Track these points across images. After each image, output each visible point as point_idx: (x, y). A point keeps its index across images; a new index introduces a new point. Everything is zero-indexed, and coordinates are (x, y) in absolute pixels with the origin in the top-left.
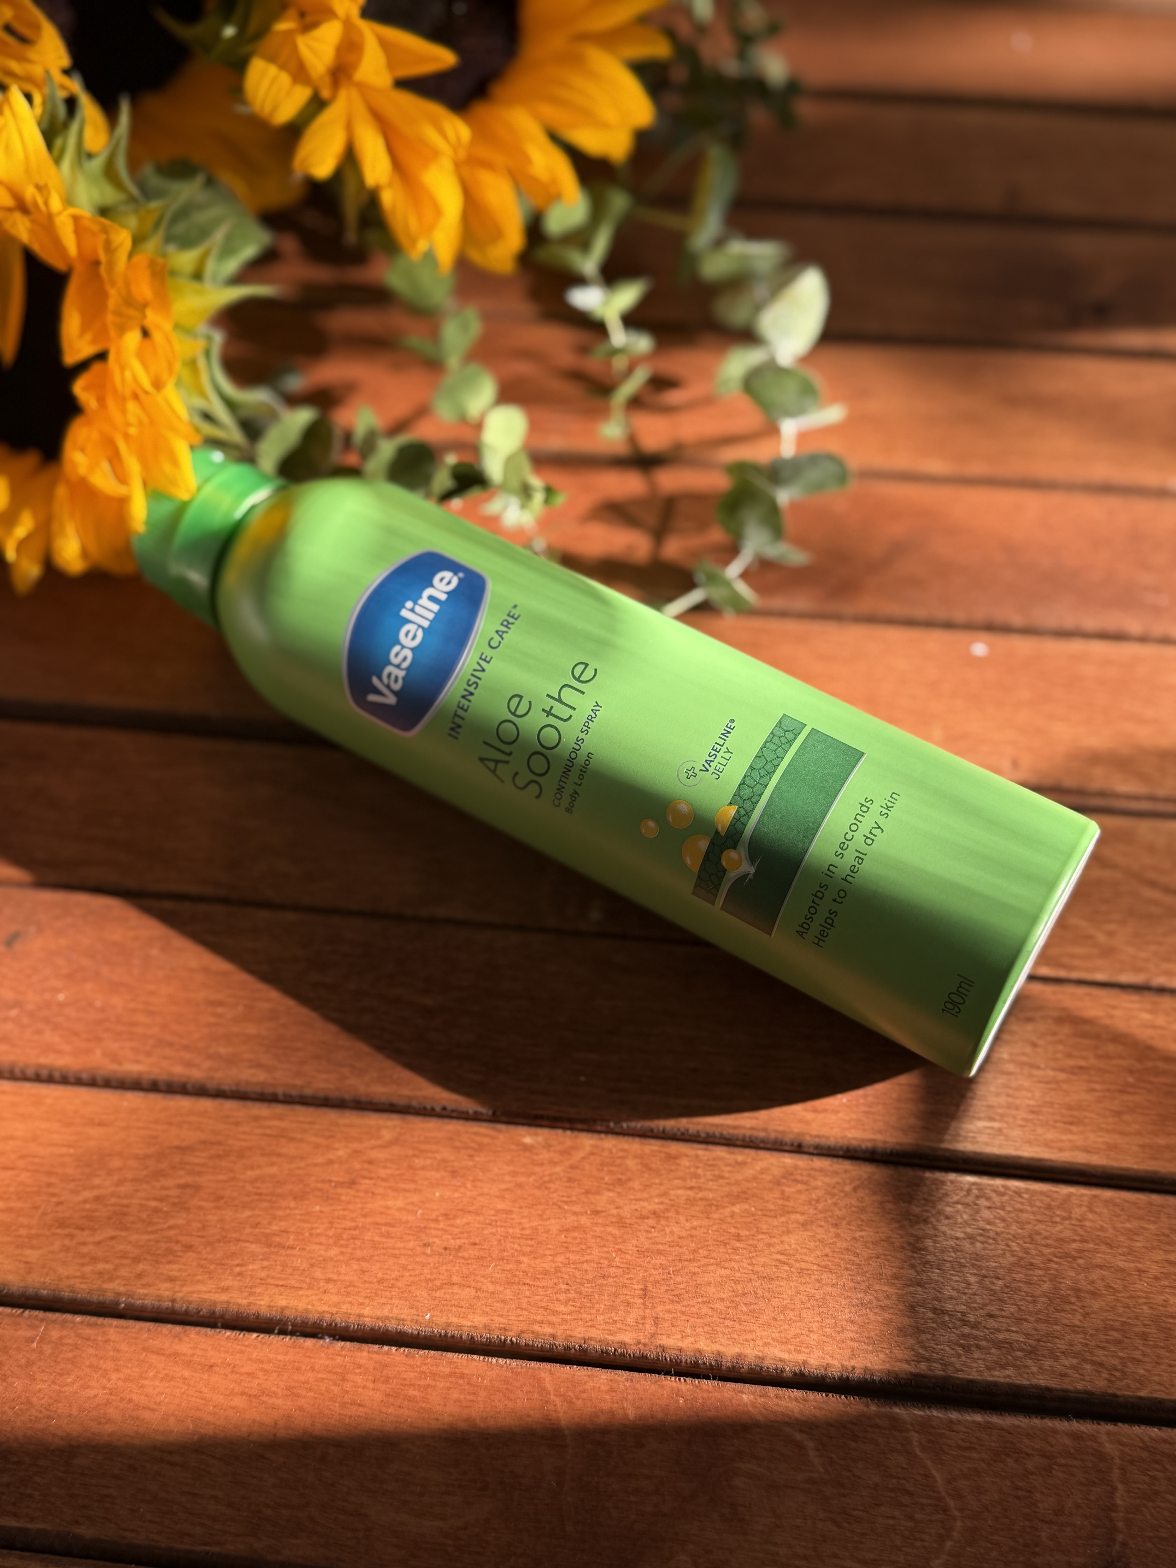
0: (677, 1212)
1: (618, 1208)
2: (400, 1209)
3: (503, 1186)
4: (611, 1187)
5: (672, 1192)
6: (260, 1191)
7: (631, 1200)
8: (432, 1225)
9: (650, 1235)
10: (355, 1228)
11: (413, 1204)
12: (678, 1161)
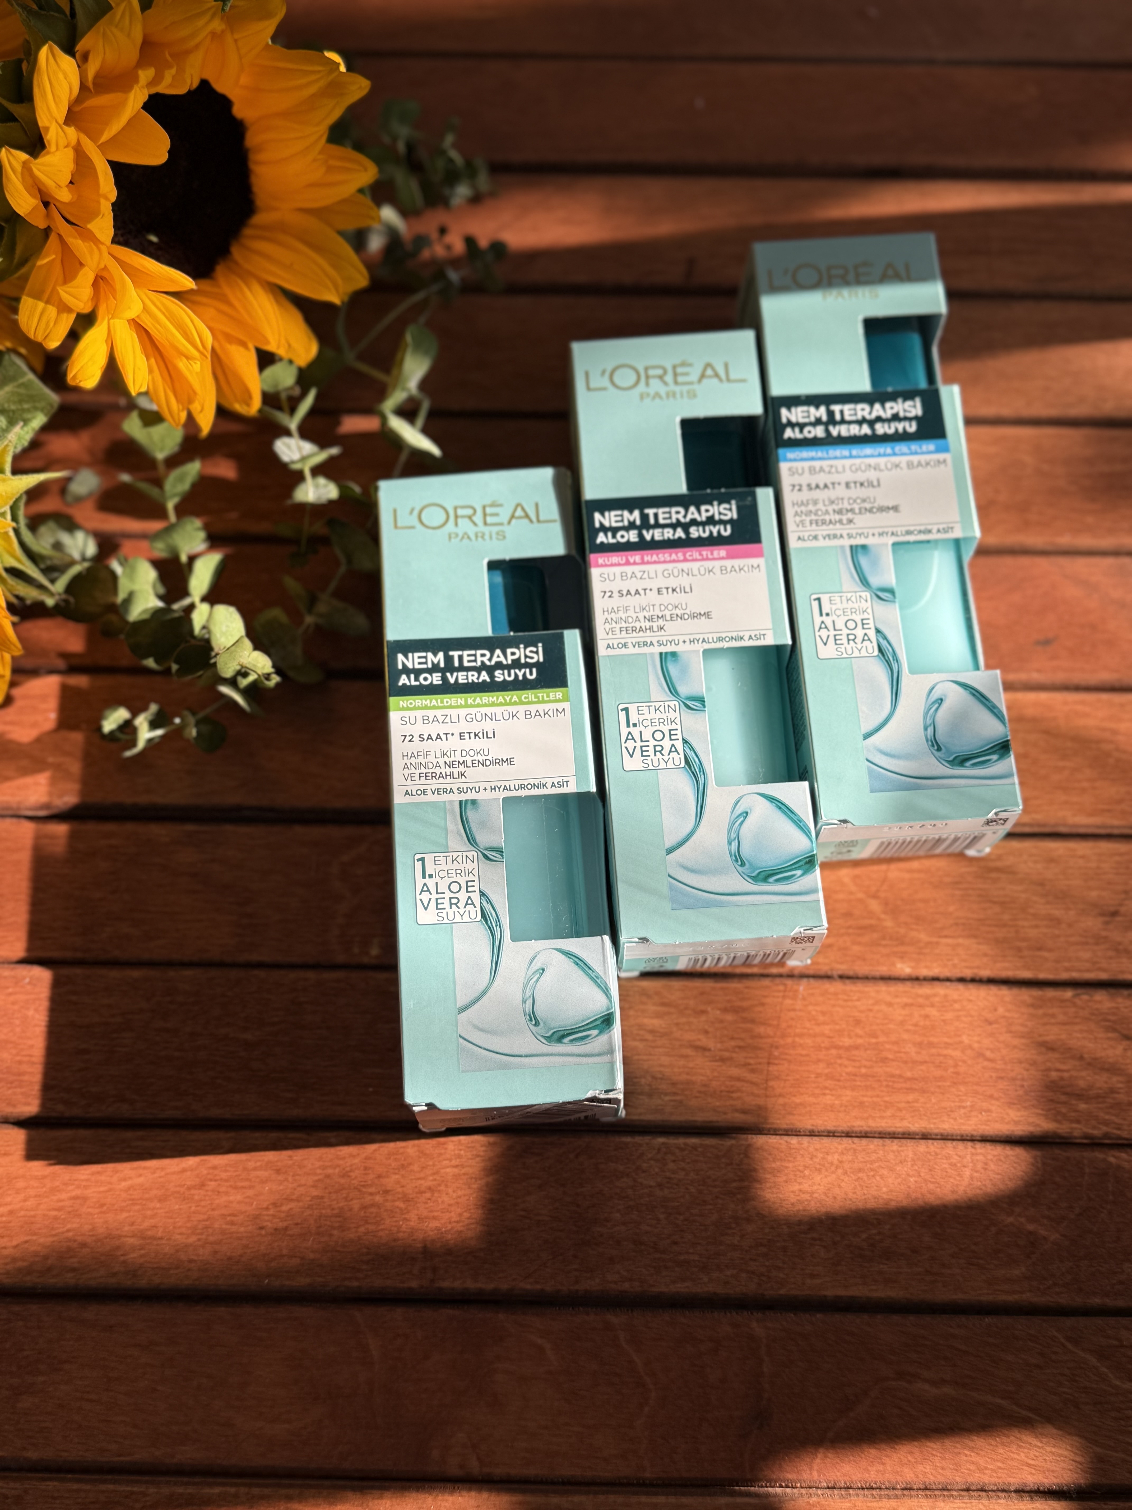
0: (446, 1186)
1: (403, 1187)
2: (239, 1202)
3: (316, 1178)
4: (397, 1171)
5: (442, 1171)
6: (133, 1197)
7: (412, 1180)
8: (265, 1213)
9: (427, 1206)
10: (207, 1220)
11: (248, 1197)
12: (445, 1146)
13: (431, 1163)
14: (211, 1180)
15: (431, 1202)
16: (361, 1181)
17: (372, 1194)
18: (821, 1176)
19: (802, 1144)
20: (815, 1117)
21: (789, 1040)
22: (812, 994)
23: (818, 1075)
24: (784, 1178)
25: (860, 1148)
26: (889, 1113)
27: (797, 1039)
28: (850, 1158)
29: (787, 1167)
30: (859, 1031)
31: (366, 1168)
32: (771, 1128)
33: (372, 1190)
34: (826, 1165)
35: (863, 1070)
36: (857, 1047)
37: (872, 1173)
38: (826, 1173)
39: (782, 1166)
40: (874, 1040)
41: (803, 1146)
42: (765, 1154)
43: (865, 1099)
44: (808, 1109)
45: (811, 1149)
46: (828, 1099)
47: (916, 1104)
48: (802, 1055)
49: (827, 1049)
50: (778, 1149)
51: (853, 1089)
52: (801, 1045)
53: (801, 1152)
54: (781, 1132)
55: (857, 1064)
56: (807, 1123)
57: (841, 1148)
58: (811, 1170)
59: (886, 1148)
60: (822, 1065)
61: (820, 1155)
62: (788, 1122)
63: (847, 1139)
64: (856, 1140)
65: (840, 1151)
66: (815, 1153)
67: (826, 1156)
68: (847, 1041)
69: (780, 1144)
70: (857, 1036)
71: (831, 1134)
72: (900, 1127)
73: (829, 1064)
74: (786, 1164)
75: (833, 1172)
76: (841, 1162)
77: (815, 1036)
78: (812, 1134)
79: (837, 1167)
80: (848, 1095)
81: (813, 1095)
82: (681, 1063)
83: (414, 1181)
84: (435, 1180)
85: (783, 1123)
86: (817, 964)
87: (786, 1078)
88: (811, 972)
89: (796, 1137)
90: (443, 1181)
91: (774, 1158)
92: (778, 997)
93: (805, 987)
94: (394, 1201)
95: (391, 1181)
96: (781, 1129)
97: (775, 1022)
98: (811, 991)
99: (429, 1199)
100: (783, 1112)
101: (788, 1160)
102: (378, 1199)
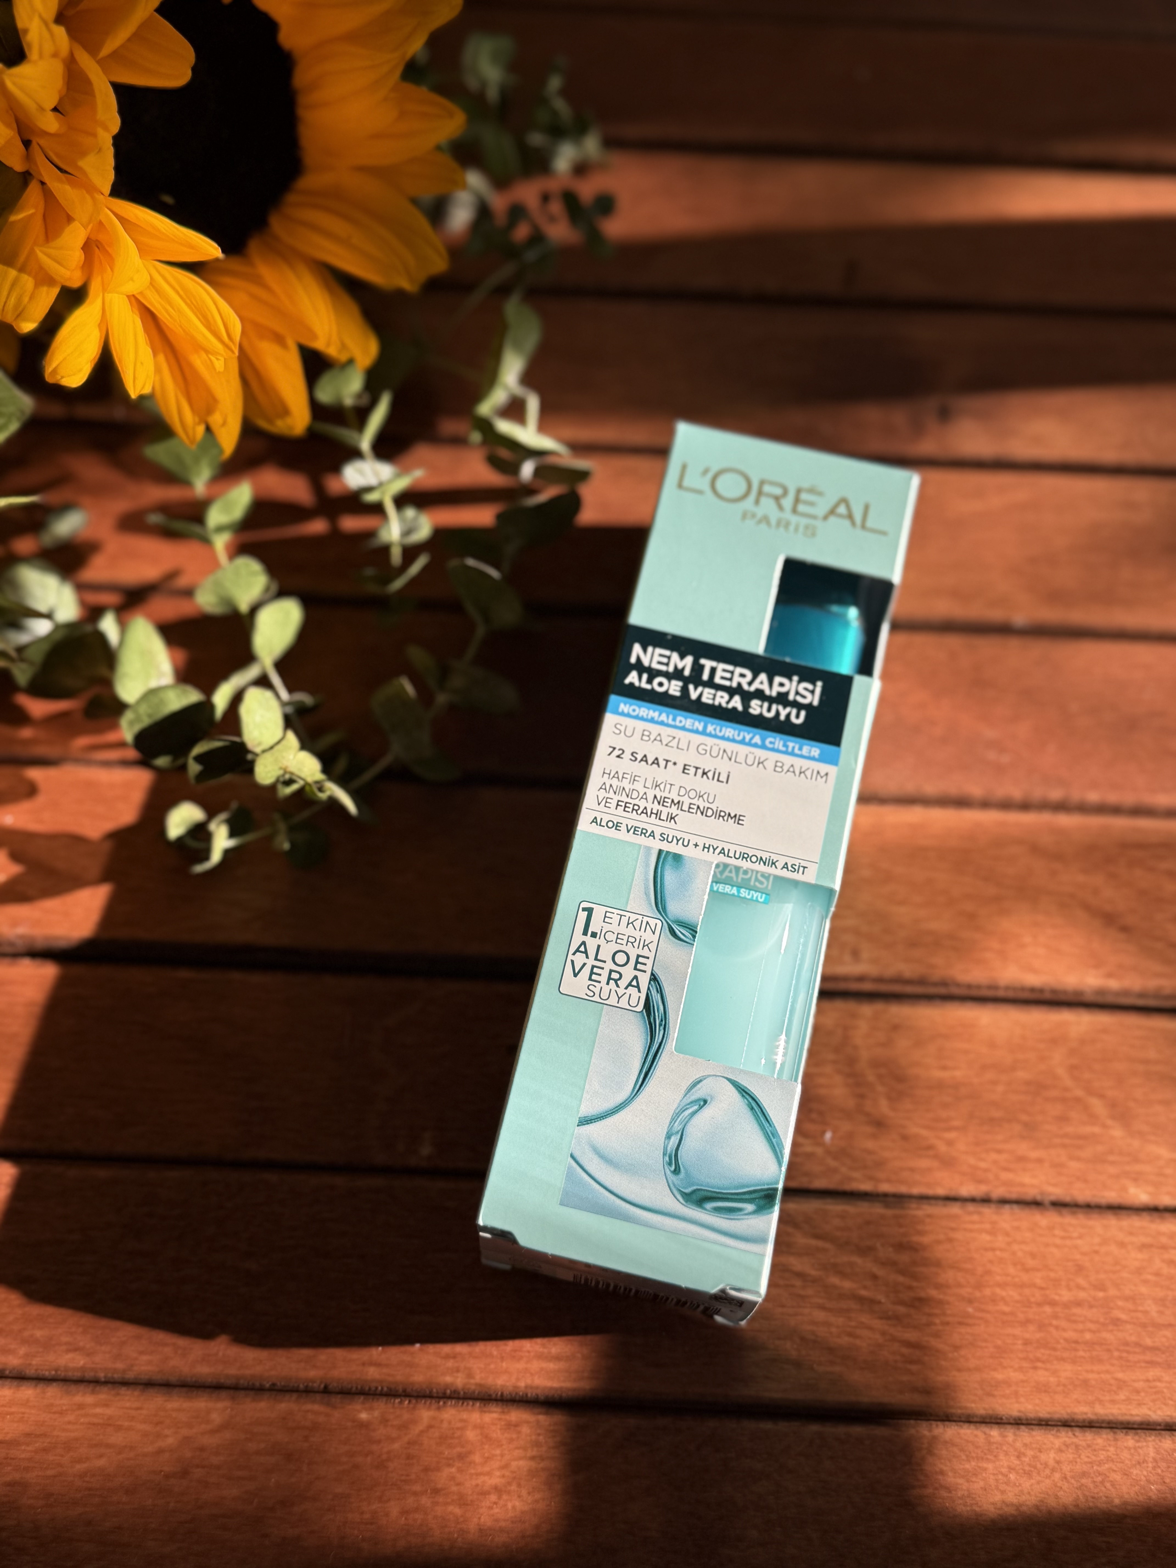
0: (519, 1485)
1: (458, 1484)
2: (235, 1499)
5: (514, 1464)
7: (471, 1475)
8: (269, 1514)
9: (492, 1512)
10: (190, 1522)
11: (248, 1492)
12: (519, 1429)
13: (498, 1452)
14: (197, 1466)
15: (497, 1507)
16: (402, 1475)
17: (415, 1494)
18: (1033, 1481)
19: (1006, 1437)
20: (1022, 1400)
21: (987, 1292)
22: (1018, 1228)
23: (1027, 1342)
24: (982, 1484)
25: (1084, 1444)
26: (1122, 1396)
27: (998, 1291)
28: (1071, 1456)
29: (985, 1469)
30: (1081, 1281)
31: (409, 1457)
32: (961, 1414)
33: (417, 1488)
34: (1039, 1466)
35: (1088, 1336)
36: (1079, 1304)
37: (1100, 1479)
38: (1038, 1478)
39: (979, 1467)
40: (1101, 1294)
41: (1007, 1439)
42: (956, 1450)
43: (1091, 1376)
44: (1014, 1388)
45: (1018, 1445)
46: (1041, 1376)
47: (1158, 1384)
48: (1004, 1313)
49: (1039, 1304)
51: (1074, 1361)
52: (1003, 1299)
53: (1005, 1448)
54: (975, 1419)
55: (1080, 1326)
56: (1013, 1408)
57: (1057, 1443)
58: (1017, 1473)
59: (1119, 1443)
60: (1031, 1328)
61: (1030, 1453)
62: (986, 1406)
63: (1066, 1429)
64: (1077, 1431)
65: (1057, 1446)
66: (1023, 1450)
67: (1038, 1454)
68: (1066, 1295)
69: (976, 1436)
70: (1079, 1287)
71: (1044, 1423)
72: (1138, 1415)
73: (1041, 1327)
74: (985, 1465)
75: (1048, 1477)
76: (1058, 1462)
77: (1022, 1286)
78: (1018, 1422)
79: (1053, 1470)
80: (1067, 1371)
81: (1021, 1369)
82: (841, 1321)
83: (474, 1477)
84: (503, 1476)
85: (980, 1408)
86: (1023, 1185)
87: (984, 1344)
88: (1014, 1196)
89: (996, 1426)
90: (514, 1478)
91: (967, 1456)
92: (971, 1231)
93: (1007, 1218)
94: (446, 1504)
95: (443, 1477)
96: (976, 1416)
97: (968, 1266)
98: (1016, 1224)
99: (495, 1503)
100: (980, 1392)
101: (987, 1459)
102: (425, 1501)
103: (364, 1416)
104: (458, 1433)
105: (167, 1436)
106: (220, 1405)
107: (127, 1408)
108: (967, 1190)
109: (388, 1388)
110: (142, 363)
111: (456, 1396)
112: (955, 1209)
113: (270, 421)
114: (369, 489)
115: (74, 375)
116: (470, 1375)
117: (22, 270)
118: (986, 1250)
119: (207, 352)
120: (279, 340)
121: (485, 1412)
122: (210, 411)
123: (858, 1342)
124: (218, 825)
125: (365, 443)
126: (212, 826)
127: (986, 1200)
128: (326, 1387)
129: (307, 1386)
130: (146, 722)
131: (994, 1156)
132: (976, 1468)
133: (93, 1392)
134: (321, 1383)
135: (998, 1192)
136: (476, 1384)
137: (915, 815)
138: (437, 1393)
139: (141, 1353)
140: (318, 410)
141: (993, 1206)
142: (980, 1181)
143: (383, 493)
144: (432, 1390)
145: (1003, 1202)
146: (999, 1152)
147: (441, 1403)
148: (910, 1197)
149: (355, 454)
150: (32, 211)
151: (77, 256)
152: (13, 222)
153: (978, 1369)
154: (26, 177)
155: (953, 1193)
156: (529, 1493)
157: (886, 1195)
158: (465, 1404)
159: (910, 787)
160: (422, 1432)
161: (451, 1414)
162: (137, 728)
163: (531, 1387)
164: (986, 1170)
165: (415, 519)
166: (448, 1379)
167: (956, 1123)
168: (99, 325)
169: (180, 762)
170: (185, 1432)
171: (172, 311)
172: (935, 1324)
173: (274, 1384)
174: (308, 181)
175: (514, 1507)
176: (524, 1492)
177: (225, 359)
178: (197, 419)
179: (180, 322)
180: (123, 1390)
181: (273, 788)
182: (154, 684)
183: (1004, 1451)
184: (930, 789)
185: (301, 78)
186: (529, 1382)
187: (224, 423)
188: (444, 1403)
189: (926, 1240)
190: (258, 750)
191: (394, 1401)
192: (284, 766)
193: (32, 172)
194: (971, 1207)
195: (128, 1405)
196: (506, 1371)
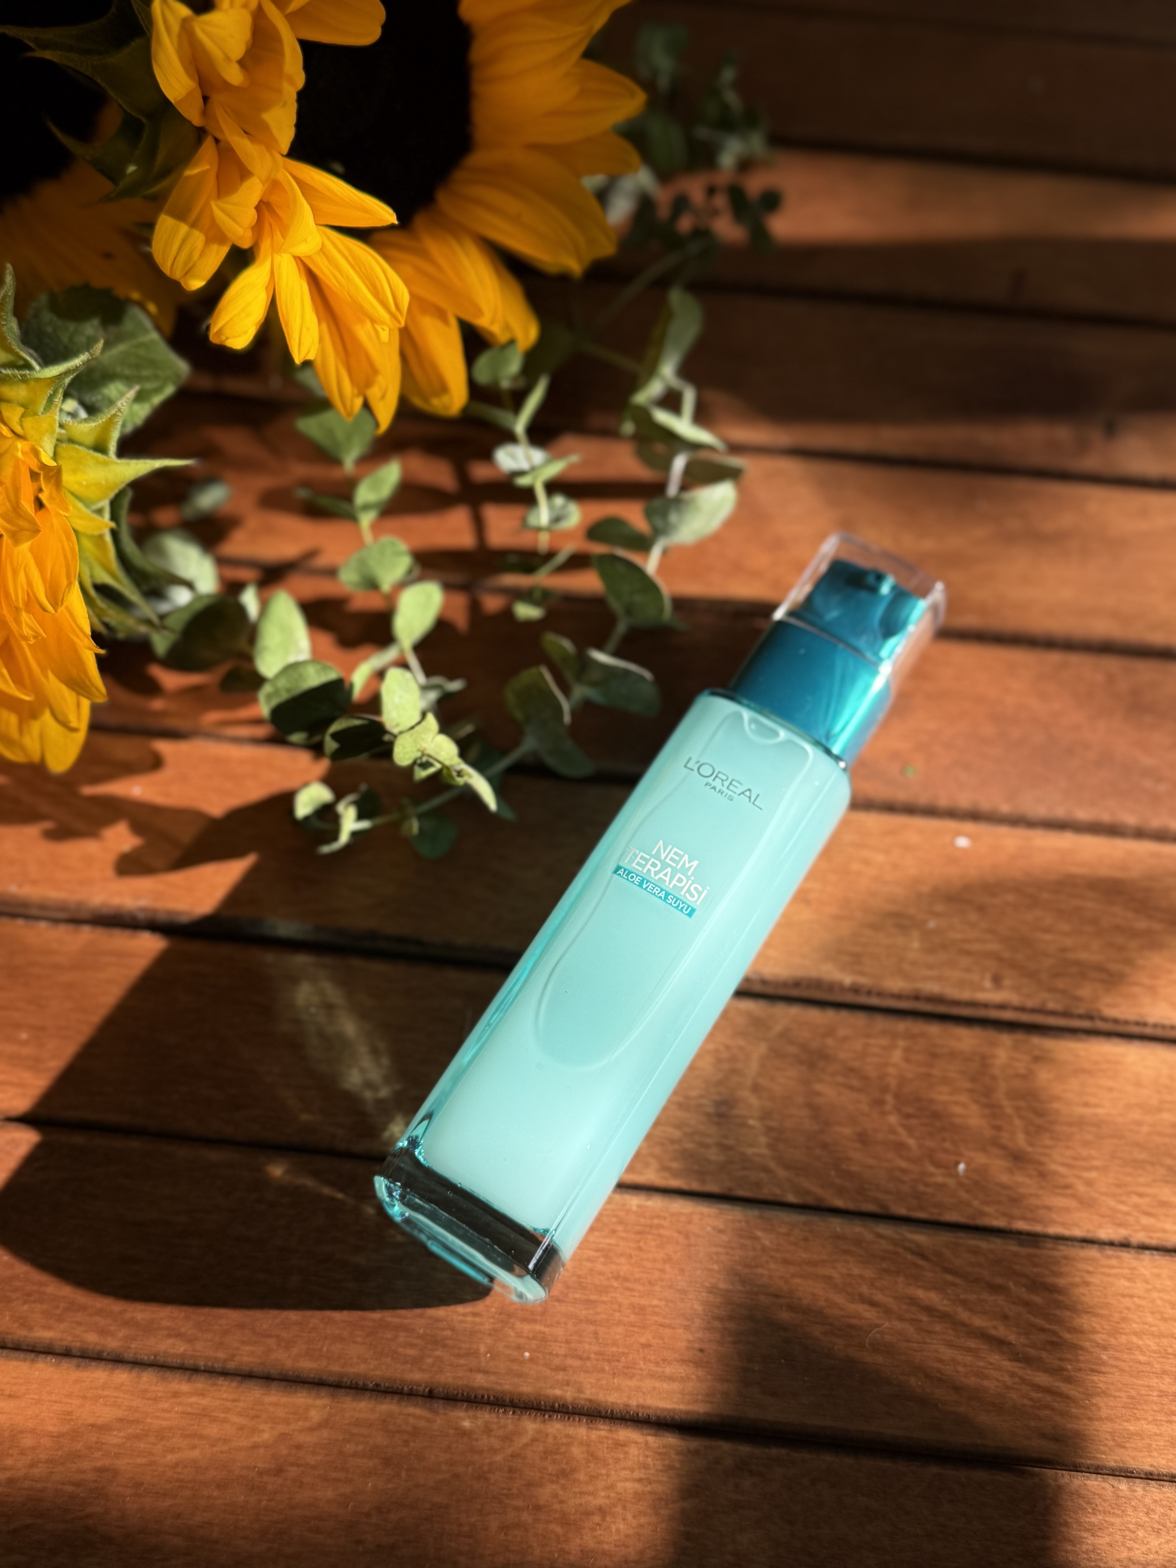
0: (624, 1508)
2: (329, 1501)
5: (620, 1485)
6: (182, 1476)
7: (575, 1493)
8: (364, 1520)
9: (595, 1534)
11: (343, 1495)
12: (627, 1449)
13: (604, 1472)
14: (292, 1465)
15: (600, 1529)
16: (504, 1489)
17: (517, 1509)
18: (1161, 1540)
19: (1136, 1491)
20: (1155, 1454)
22: (1158, 1276)
23: (1162, 1394)
24: (1107, 1539)
27: (1134, 1339)
29: (1112, 1524)
31: (511, 1470)
32: (1092, 1465)
33: (519, 1503)
34: (1168, 1524)
39: (1106, 1521)
41: (1136, 1494)
42: (1081, 1501)
44: (1147, 1441)
45: (1147, 1500)
48: (1140, 1363)
50: (1100, 1496)
52: (1139, 1347)
53: (1133, 1503)
54: (1105, 1471)
56: (1145, 1463)
58: (1146, 1531)
61: (1160, 1510)
62: (1117, 1458)
66: (1152, 1506)
67: (1169, 1511)
69: (1103, 1488)
74: (1112, 1520)
77: (1161, 1335)
78: (1149, 1477)
81: (1155, 1422)
82: (969, 1359)
83: (578, 1495)
84: (608, 1497)
85: (1111, 1460)
86: (1164, 1231)
87: (1117, 1394)
88: (1154, 1242)
89: (1125, 1480)
90: (619, 1500)
91: (1094, 1509)
92: (1109, 1275)
93: (1147, 1264)
94: (548, 1522)
95: (545, 1493)
96: (1106, 1468)
97: (1105, 1312)
98: (1155, 1271)
99: (598, 1524)
100: (1111, 1443)
101: (1114, 1513)
102: (526, 1517)
103: (467, 1424)
104: (563, 1449)
105: (263, 1431)
106: (319, 1402)
107: (223, 1399)
108: (1105, 1233)
109: (494, 1397)
110: (308, 329)
111: (564, 1410)
112: (1093, 1252)
113: (426, 399)
114: (521, 473)
115: (239, 336)
116: (580, 1390)
117: (194, 225)
118: (1124, 1296)
119: (373, 321)
120: (441, 315)
121: (592, 1429)
122: (369, 383)
123: (986, 1383)
124: (346, 807)
125: (520, 426)
126: (341, 808)
127: (1125, 1245)
128: (431, 1391)
129: (412, 1389)
130: (284, 696)
131: (1136, 1199)
132: (1103, 1522)
133: (189, 1380)
134: (426, 1387)
135: (1139, 1237)
136: (586, 1400)
137: (1066, 841)
138: (545, 1406)
139: (243, 1343)
140: (475, 390)
141: (1132, 1251)
142: (1121, 1225)
143: (535, 478)
144: (540, 1403)
145: (1143, 1247)
146: (1141, 1195)
147: (547, 1416)
148: (1046, 1236)
149: (509, 438)
150: (207, 167)
151: (251, 215)
152: (189, 177)
153: (1109, 1419)
154: (201, 133)
155: (1090, 1235)
156: (634, 1517)
157: (1019, 1233)
158: (572, 1419)
159: (1060, 812)
160: (526, 1445)
161: (556, 1427)
162: (275, 702)
163: (643, 1407)
164: (1127, 1214)
165: (564, 507)
166: (558, 1392)
167: (1096, 1163)
168: (267, 288)
169: (317, 739)
170: (282, 1428)
171: (341, 278)
172: (1066, 1370)
173: (377, 1385)
174: (477, 159)
175: (618, 1531)
176: (629, 1516)
177: (390, 330)
178: (356, 391)
179: (348, 289)
180: (221, 1381)
181: (409, 770)
182: (292, 659)
183: (1133, 1506)
184: (1083, 814)
185: (478, 53)
186: (641, 1401)
187: (383, 397)
188: (550, 1416)
189: (1061, 1282)
190: (395, 731)
191: (498, 1411)
192: (422, 749)
193: (208, 128)
194: (1109, 1251)
195: (225, 1396)
196: (618, 1389)
